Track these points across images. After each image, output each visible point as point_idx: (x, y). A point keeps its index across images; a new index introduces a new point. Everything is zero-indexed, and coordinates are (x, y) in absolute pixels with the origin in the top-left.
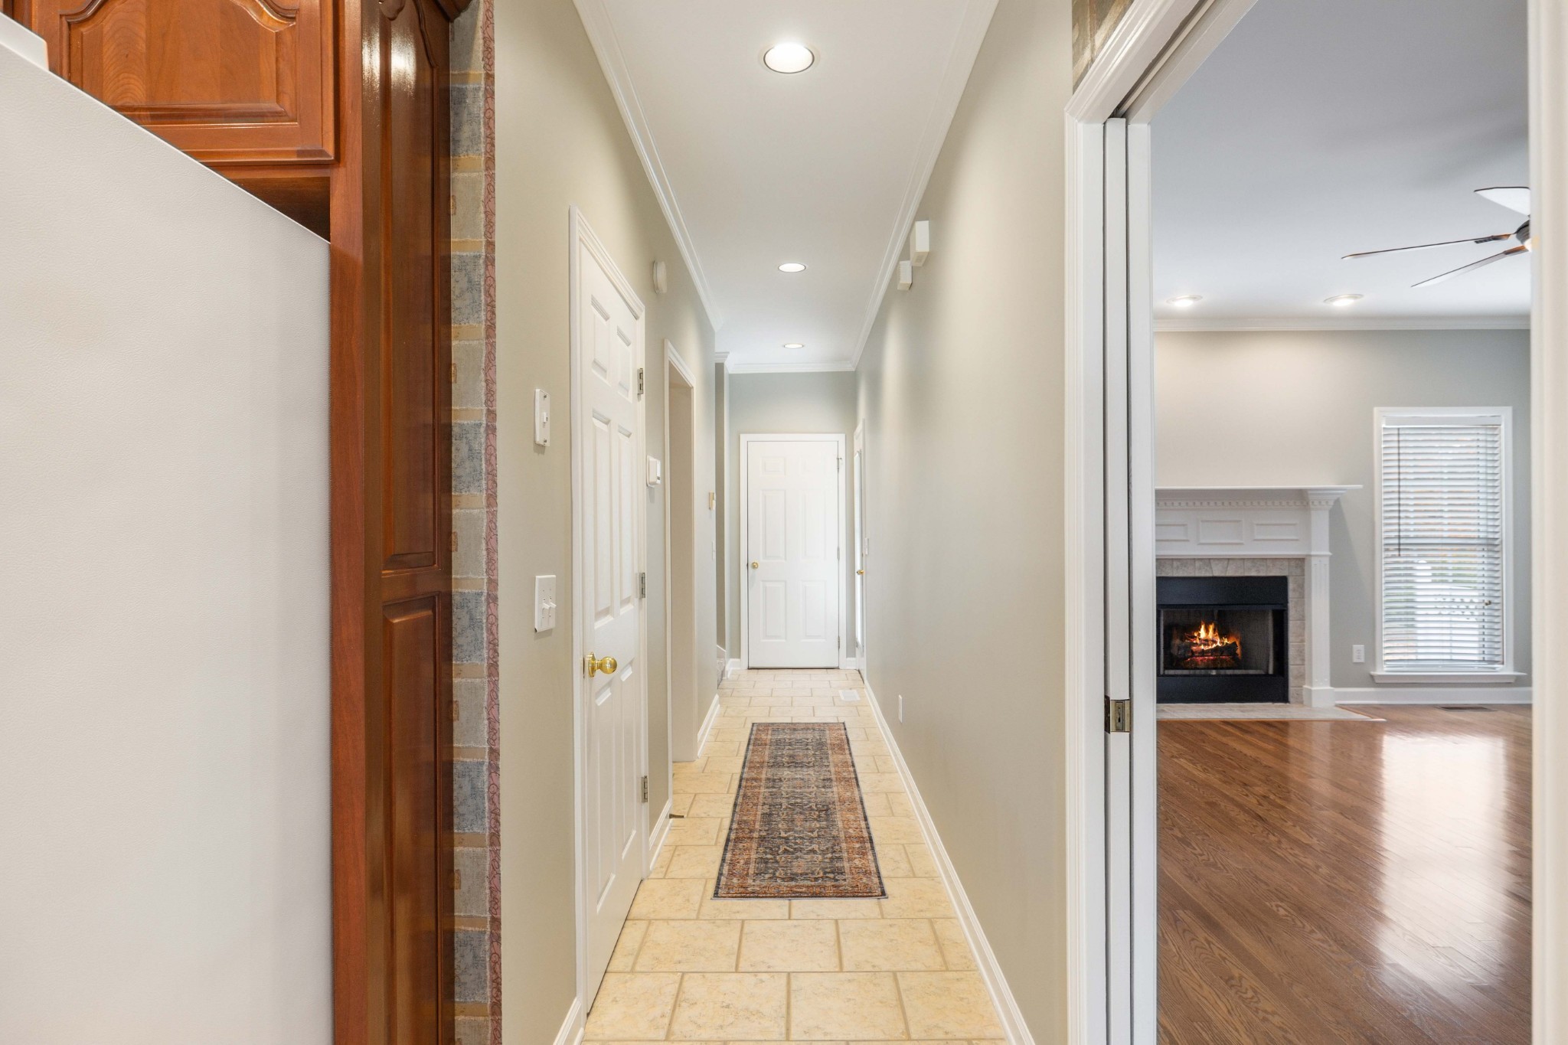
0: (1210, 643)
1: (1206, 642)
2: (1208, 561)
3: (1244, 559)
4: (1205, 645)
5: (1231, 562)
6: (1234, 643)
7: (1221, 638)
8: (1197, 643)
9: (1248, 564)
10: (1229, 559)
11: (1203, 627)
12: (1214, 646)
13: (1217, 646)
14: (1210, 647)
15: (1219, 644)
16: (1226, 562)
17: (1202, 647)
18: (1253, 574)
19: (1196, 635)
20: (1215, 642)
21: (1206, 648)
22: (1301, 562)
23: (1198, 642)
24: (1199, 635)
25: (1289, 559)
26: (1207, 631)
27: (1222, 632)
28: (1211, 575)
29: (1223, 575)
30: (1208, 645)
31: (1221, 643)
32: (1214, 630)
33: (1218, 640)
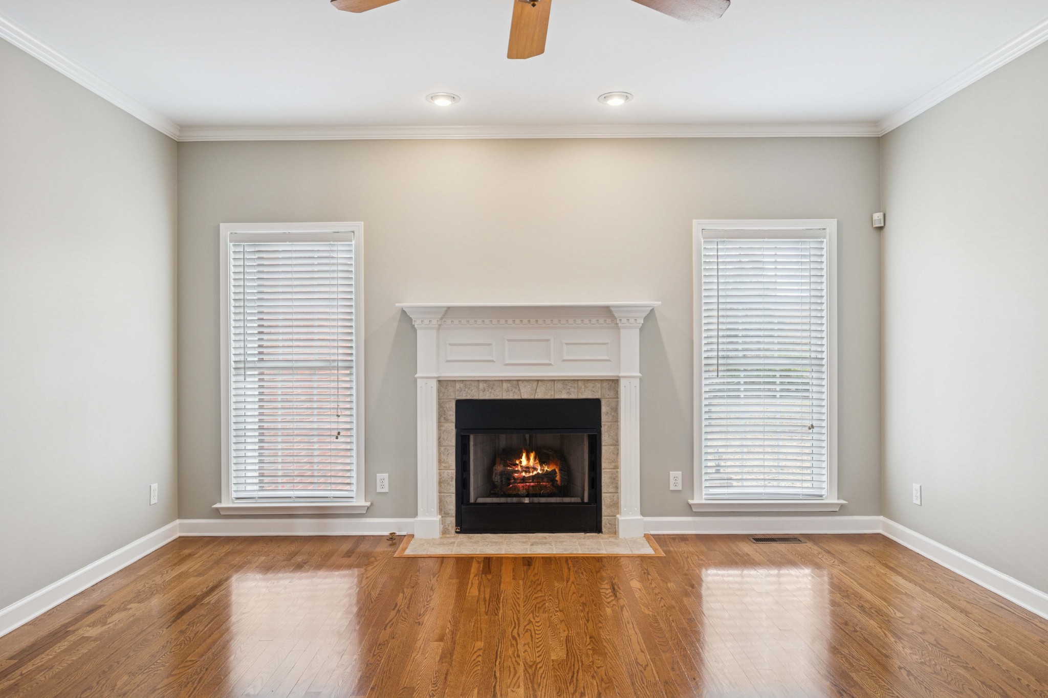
0: (531, 470)
1: (527, 470)
2: (516, 382)
3: (554, 380)
4: (526, 472)
5: (540, 383)
6: (554, 470)
7: (541, 465)
8: (518, 471)
9: (559, 386)
10: (538, 381)
11: (524, 455)
12: (535, 473)
13: (538, 473)
14: (531, 474)
15: (539, 471)
16: (536, 383)
17: (524, 474)
18: (564, 396)
19: (517, 462)
20: (535, 469)
21: (527, 475)
22: (614, 383)
23: (519, 468)
24: (521, 462)
25: (601, 380)
26: (528, 459)
27: (543, 459)
28: (519, 398)
29: (532, 397)
30: (529, 472)
31: (541, 470)
32: (535, 458)
33: (539, 468)
